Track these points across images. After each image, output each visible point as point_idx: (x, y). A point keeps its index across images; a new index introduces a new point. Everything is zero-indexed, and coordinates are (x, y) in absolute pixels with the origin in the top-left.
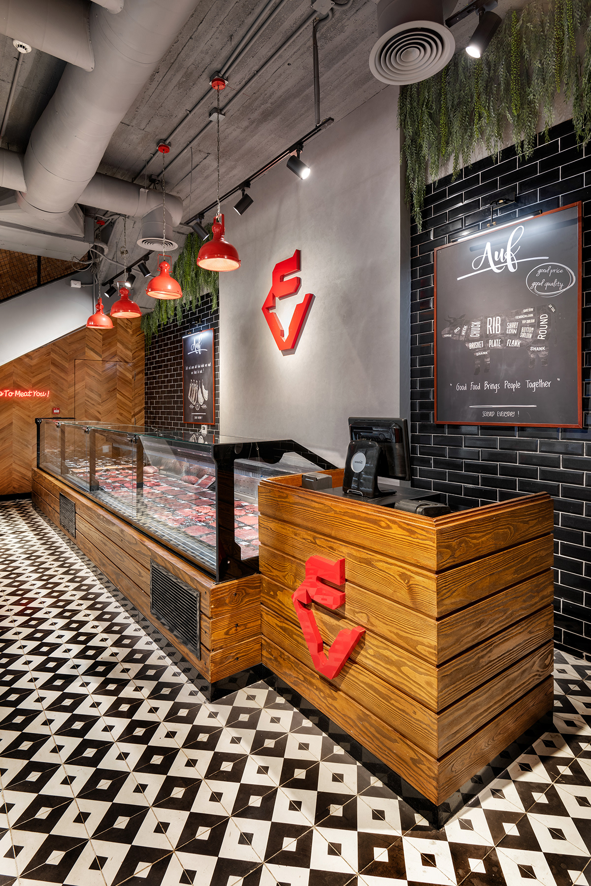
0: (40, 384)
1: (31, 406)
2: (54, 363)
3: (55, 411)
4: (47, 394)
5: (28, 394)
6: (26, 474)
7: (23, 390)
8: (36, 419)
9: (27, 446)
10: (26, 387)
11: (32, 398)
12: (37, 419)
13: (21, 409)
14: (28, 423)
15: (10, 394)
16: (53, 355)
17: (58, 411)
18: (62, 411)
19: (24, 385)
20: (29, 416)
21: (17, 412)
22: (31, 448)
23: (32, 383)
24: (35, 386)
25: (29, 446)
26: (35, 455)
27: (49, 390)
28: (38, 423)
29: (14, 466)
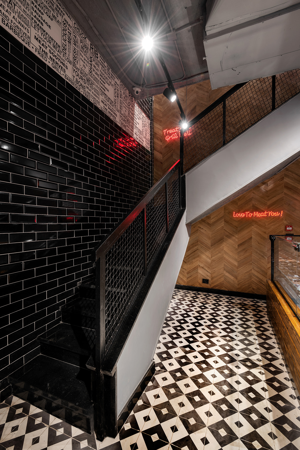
0: (274, 206)
1: (267, 224)
2: (287, 187)
3: (288, 229)
4: (281, 213)
5: (264, 214)
6: (263, 279)
7: (260, 211)
8: (270, 236)
9: (263, 257)
10: (262, 209)
11: (267, 217)
12: (272, 235)
13: (259, 227)
14: (264, 238)
15: (250, 215)
16: (286, 180)
17: (291, 228)
18: (295, 228)
19: (261, 207)
20: (265, 233)
21: (255, 229)
22: (267, 259)
23: (268, 205)
24: (270, 208)
25: (265, 257)
26: (270, 265)
27: (283, 210)
28: (272, 239)
29: (253, 271)
